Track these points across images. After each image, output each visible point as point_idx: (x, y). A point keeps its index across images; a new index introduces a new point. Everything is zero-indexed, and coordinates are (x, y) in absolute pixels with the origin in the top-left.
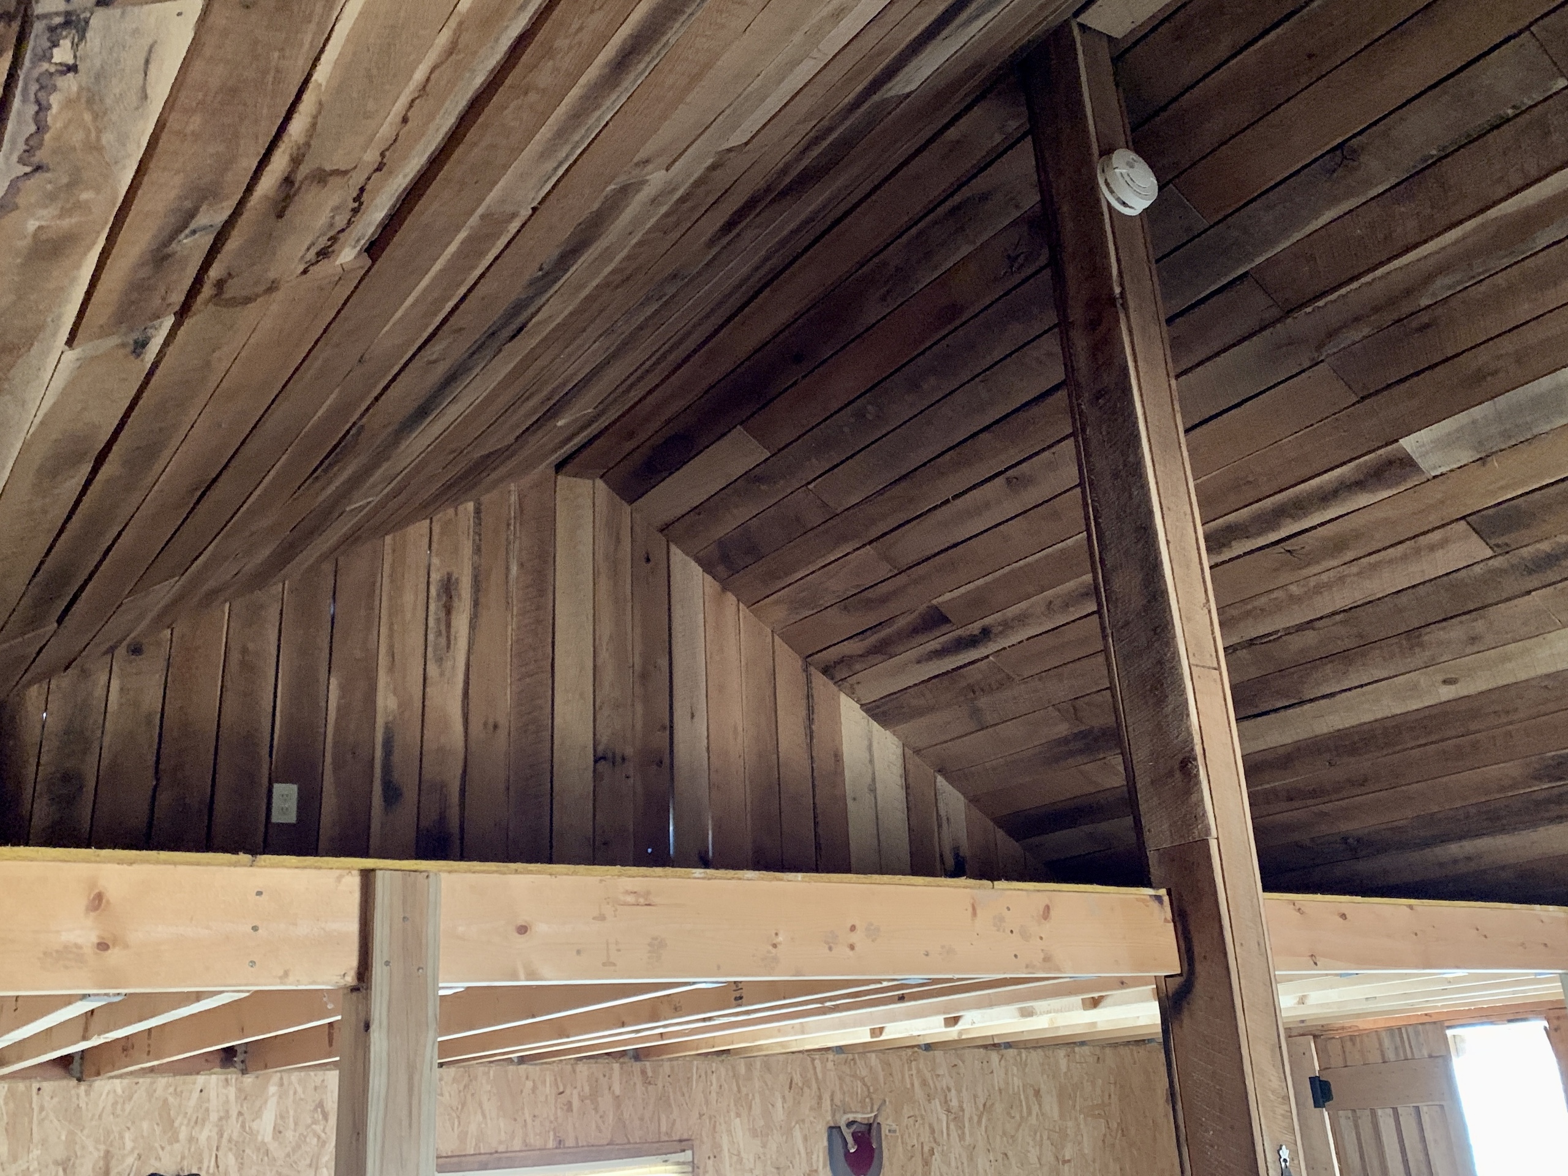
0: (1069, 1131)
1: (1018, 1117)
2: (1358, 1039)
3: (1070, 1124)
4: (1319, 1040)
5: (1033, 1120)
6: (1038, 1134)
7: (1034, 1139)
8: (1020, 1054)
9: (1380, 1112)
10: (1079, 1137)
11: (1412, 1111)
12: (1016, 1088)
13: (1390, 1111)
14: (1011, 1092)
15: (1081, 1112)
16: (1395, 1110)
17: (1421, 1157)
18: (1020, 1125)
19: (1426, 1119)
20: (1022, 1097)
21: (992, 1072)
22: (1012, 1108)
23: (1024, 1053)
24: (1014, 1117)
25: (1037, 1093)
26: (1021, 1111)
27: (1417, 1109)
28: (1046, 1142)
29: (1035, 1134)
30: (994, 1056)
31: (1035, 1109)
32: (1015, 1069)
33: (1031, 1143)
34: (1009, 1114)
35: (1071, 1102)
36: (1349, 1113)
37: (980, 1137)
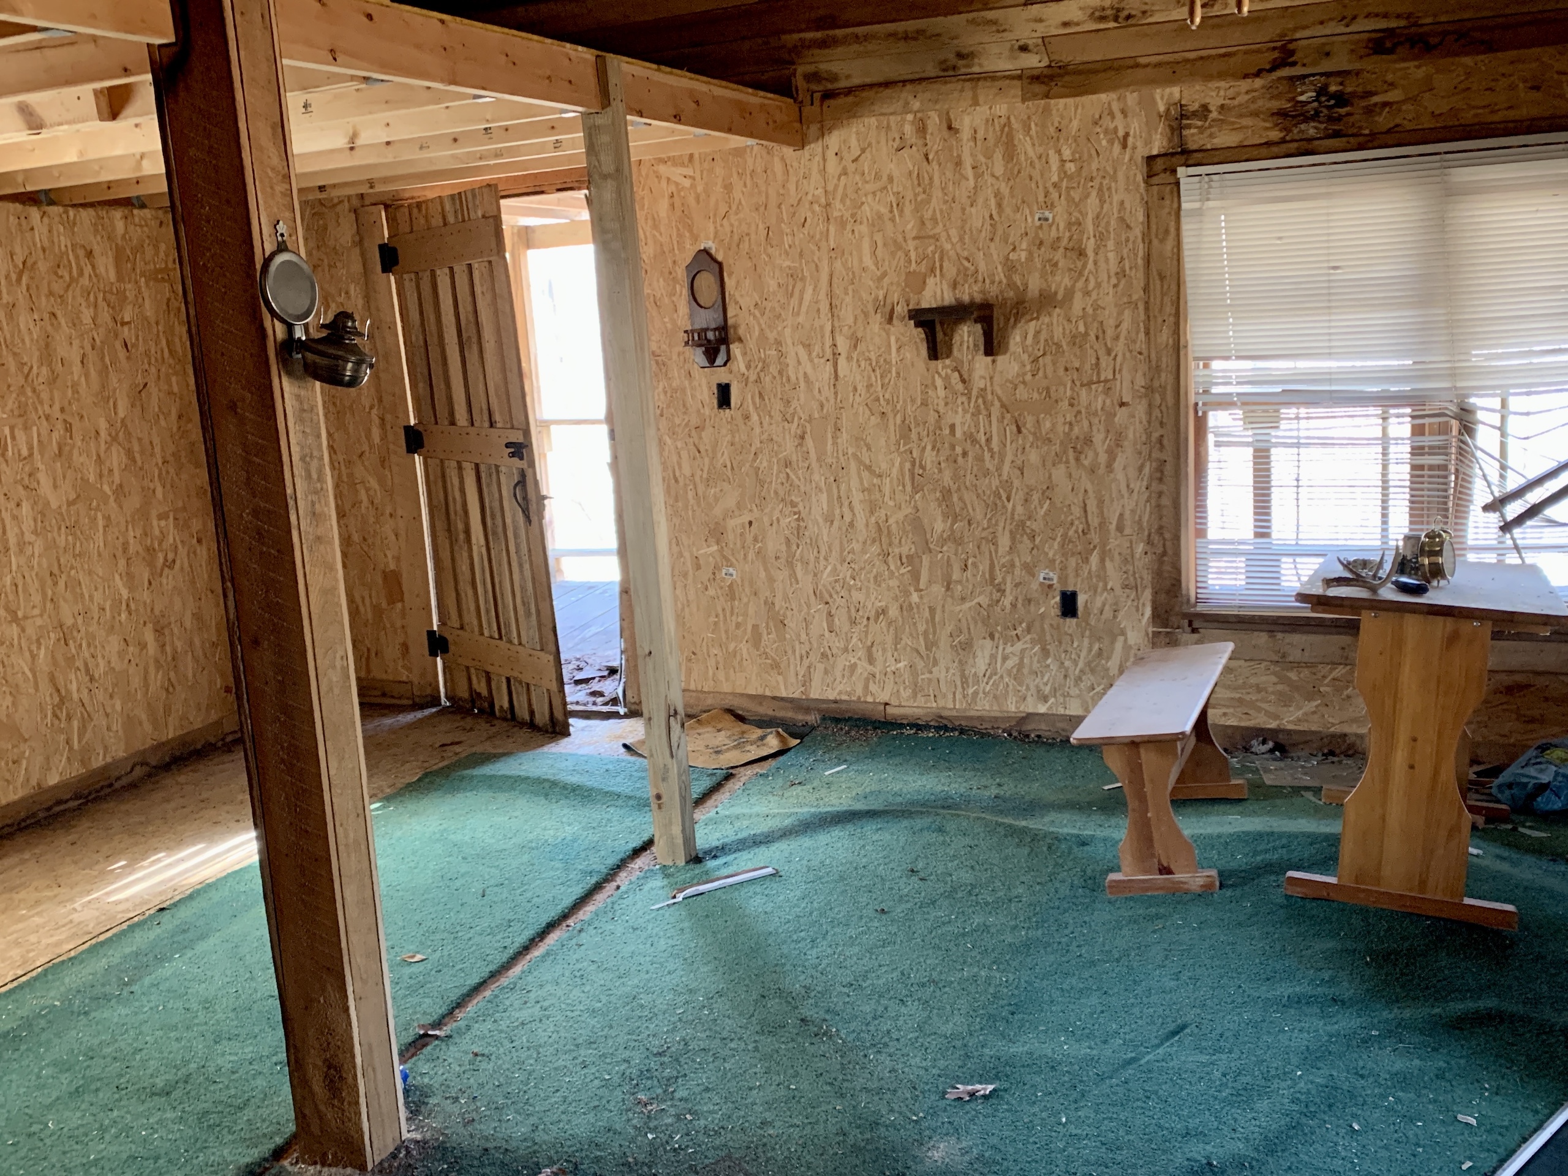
0: (128, 293)
1: (67, 278)
2: (424, 206)
3: (129, 286)
4: (390, 210)
5: (85, 281)
6: (92, 296)
7: (87, 299)
8: (66, 212)
9: (438, 272)
10: (140, 300)
11: (465, 268)
12: (63, 248)
13: (447, 271)
14: (57, 251)
15: (143, 274)
16: (451, 269)
17: (470, 308)
18: (69, 286)
19: (476, 275)
20: (71, 257)
21: (32, 229)
22: (59, 266)
23: (71, 212)
24: (62, 277)
25: (90, 254)
26: (70, 273)
27: (470, 266)
28: (102, 304)
29: (89, 294)
30: (34, 213)
31: (88, 270)
32: (62, 228)
33: (84, 304)
34: (56, 274)
35: (129, 265)
36: (413, 276)
37: (20, 296)
